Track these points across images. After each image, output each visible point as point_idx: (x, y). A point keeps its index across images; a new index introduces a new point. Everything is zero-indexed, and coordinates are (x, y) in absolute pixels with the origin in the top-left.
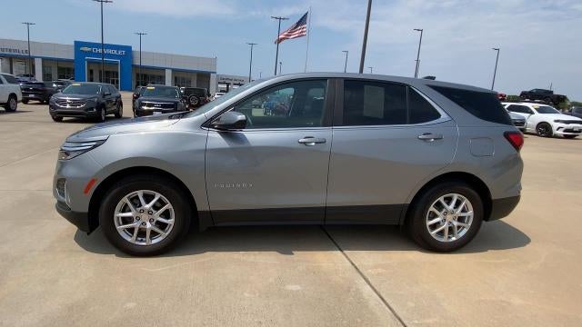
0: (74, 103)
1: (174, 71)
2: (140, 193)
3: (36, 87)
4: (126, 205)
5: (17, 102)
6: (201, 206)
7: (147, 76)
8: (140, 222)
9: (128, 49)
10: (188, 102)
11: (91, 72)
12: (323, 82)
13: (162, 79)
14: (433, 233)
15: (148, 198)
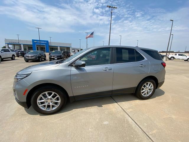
0: (32, 57)
1: (60, 47)
2: (46, 93)
3: (21, 52)
4: (41, 97)
5: (15, 57)
6: (70, 95)
7: (53, 48)
8: (48, 103)
9: (47, 41)
10: (65, 55)
11: (38, 48)
12: (109, 49)
13: (57, 49)
14: (143, 94)
15: (50, 94)
